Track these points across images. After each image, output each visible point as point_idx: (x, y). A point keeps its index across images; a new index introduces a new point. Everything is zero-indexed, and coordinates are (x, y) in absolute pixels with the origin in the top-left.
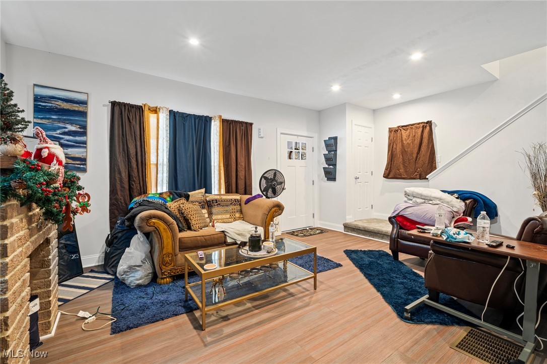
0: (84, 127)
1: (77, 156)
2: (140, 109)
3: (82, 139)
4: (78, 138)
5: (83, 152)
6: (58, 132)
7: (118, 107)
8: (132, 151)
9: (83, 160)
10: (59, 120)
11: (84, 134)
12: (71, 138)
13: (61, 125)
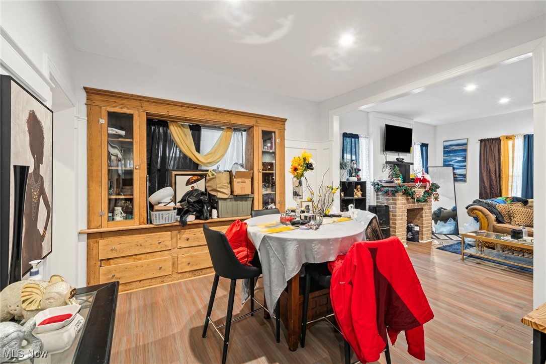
0: (465, 158)
1: (461, 173)
2: (498, 140)
3: (464, 164)
4: (462, 164)
5: (464, 171)
6: (453, 162)
7: (484, 142)
8: (492, 168)
9: (464, 176)
10: (453, 156)
11: (465, 161)
12: (458, 164)
13: (454, 158)
